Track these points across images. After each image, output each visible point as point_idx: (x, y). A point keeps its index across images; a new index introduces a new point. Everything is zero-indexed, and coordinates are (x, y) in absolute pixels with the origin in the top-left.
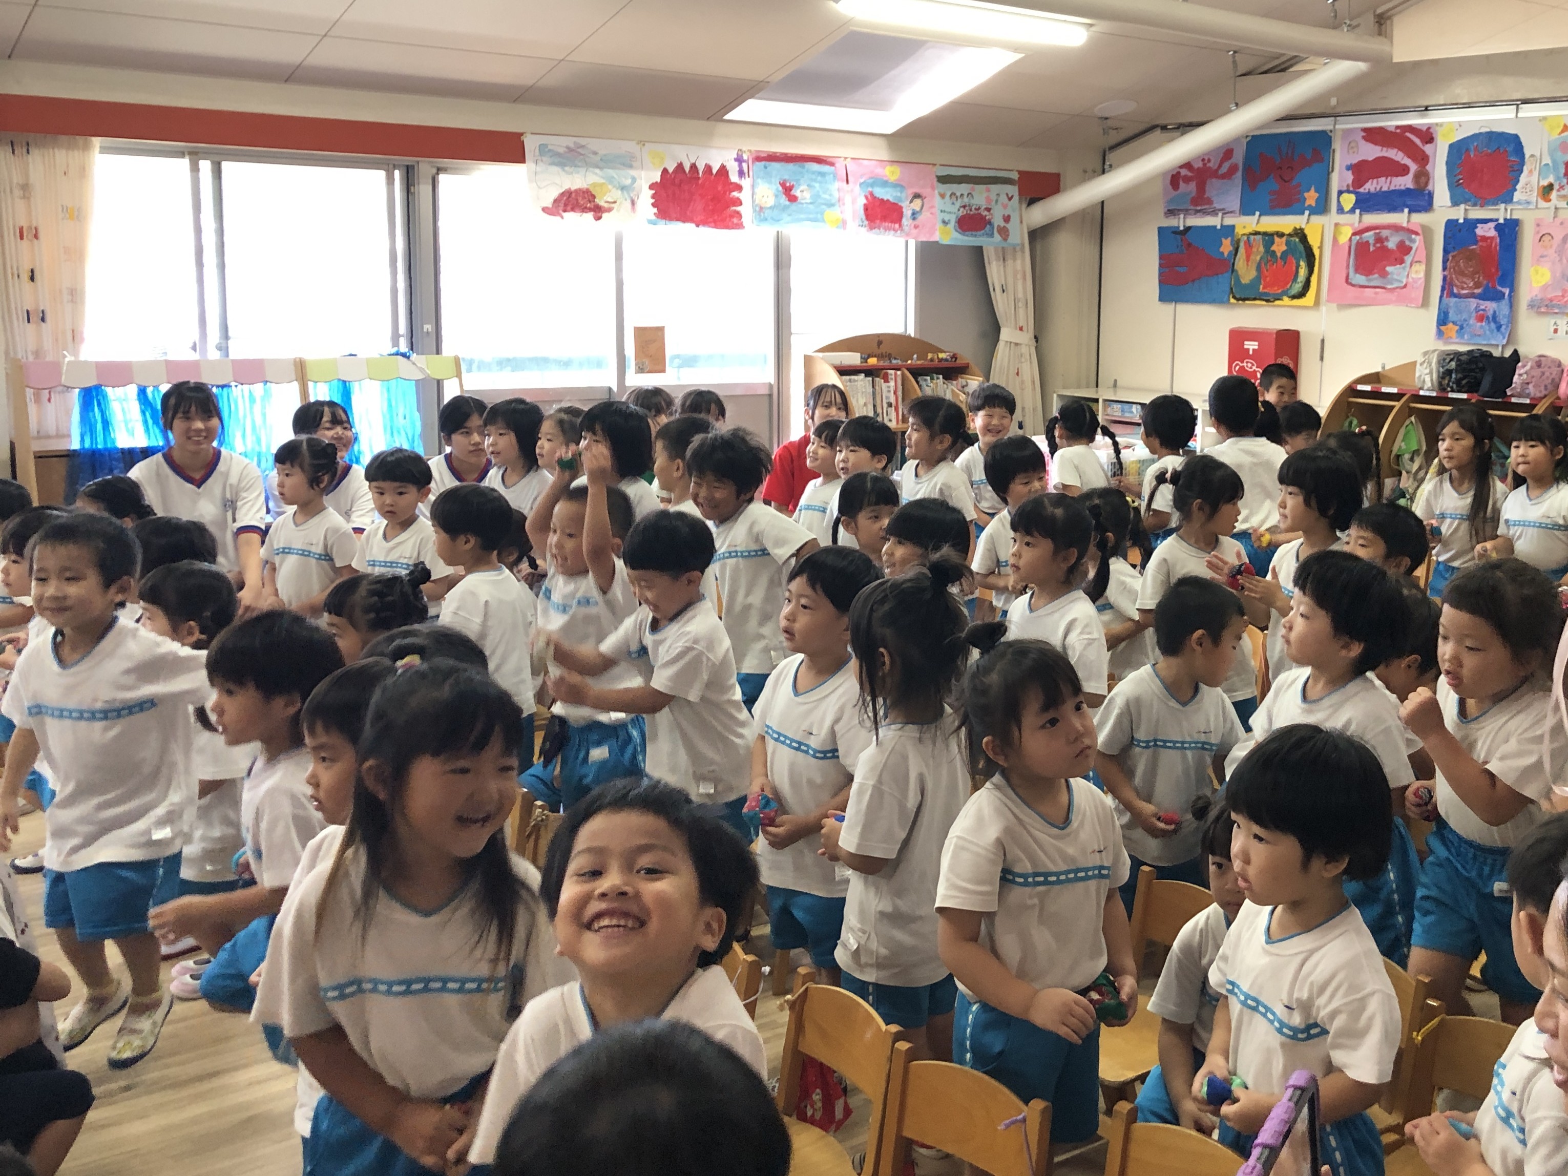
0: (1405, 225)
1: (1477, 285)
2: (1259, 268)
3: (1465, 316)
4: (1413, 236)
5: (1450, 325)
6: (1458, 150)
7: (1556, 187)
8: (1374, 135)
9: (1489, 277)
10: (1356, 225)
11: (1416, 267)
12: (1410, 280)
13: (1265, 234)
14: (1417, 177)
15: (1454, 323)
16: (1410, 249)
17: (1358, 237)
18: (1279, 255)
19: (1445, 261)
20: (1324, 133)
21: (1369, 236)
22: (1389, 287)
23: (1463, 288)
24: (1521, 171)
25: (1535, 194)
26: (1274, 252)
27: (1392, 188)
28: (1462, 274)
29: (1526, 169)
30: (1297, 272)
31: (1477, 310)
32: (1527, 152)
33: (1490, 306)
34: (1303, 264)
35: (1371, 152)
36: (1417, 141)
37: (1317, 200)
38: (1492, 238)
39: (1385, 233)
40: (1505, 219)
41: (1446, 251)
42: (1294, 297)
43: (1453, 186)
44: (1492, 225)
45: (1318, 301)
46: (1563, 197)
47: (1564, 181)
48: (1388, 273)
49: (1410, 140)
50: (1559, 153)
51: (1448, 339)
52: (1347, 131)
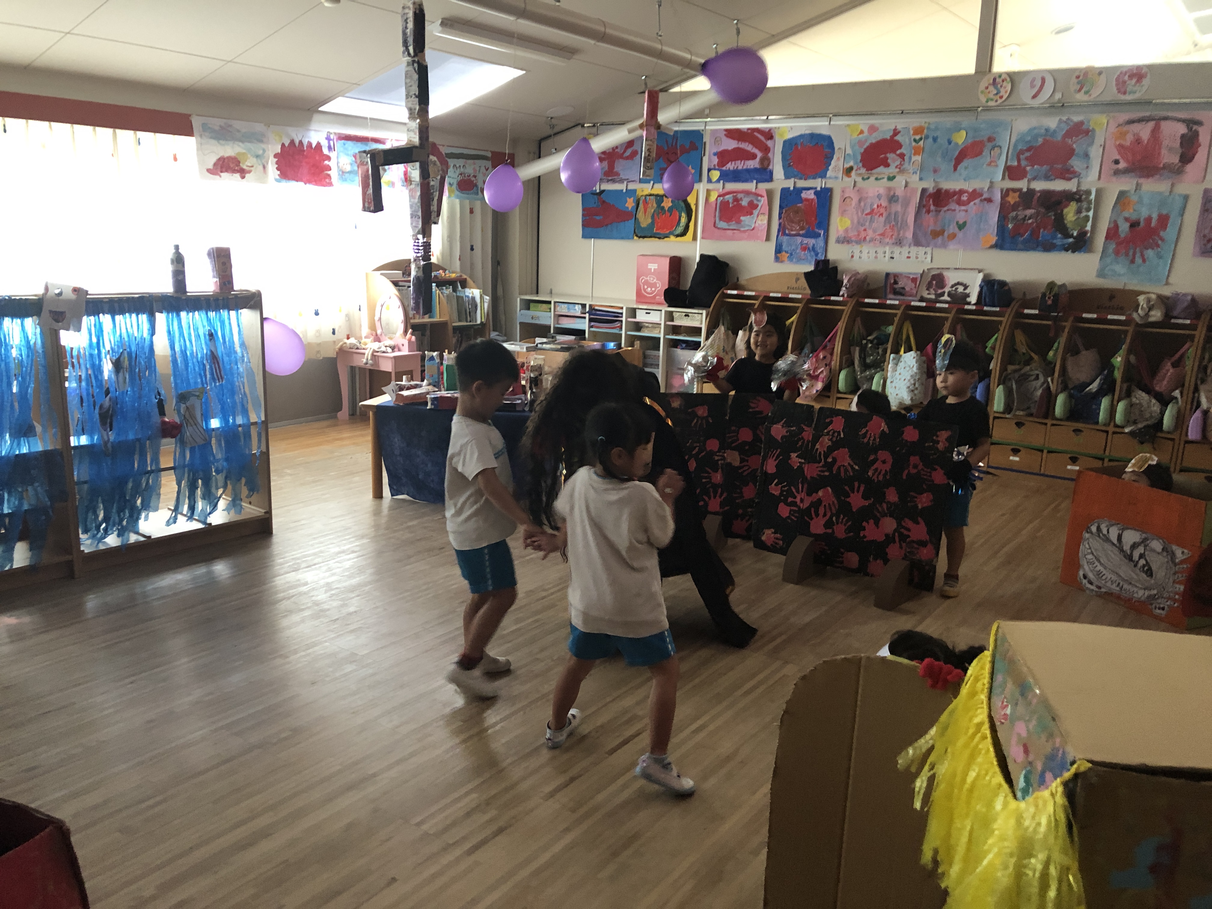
0: (754, 190)
1: (802, 228)
2: (653, 216)
3: (793, 248)
4: (759, 198)
5: (784, 253)
6: (789, 145)
7: (855, 168)
8: (733, 134)
9: (809, 223)
10: (721, 190)
11: (761, 217)
12: (757, 225)
13: (657, 195)
14: (762, 160)
15: (786, 252)
16: (757, 206)
17: (722, 198)
18: (667, 209)
19: (780, 214)
20: (698, 131)
21: (729, 197)
22: (742, 229)
23: (792, 230)
24: (832, 158)
25: (841, 172)
26: (663, 207)
27: (745, 167)
28: (792, 222)
29: (835, 157)
30: (680, 219)
31: (801, 243)
32: (836, 146)
33: (811, 242)
34: (683, 215)
35: (731, 145)
36: (762, 138)
37: (694, 174)
38: (812, 200)
39: (740, 196)
40: (821, 188)
41: (781, 207)
42: (677, 236)
43: (786, 167)
44: (812, 191)
45: (695, 238)
46: (860, 175)
47: (861, 165)
48: (741, 221)
49: (757, 138)
50: (857, 147)
51: (782, 262)
52: (714, 132)
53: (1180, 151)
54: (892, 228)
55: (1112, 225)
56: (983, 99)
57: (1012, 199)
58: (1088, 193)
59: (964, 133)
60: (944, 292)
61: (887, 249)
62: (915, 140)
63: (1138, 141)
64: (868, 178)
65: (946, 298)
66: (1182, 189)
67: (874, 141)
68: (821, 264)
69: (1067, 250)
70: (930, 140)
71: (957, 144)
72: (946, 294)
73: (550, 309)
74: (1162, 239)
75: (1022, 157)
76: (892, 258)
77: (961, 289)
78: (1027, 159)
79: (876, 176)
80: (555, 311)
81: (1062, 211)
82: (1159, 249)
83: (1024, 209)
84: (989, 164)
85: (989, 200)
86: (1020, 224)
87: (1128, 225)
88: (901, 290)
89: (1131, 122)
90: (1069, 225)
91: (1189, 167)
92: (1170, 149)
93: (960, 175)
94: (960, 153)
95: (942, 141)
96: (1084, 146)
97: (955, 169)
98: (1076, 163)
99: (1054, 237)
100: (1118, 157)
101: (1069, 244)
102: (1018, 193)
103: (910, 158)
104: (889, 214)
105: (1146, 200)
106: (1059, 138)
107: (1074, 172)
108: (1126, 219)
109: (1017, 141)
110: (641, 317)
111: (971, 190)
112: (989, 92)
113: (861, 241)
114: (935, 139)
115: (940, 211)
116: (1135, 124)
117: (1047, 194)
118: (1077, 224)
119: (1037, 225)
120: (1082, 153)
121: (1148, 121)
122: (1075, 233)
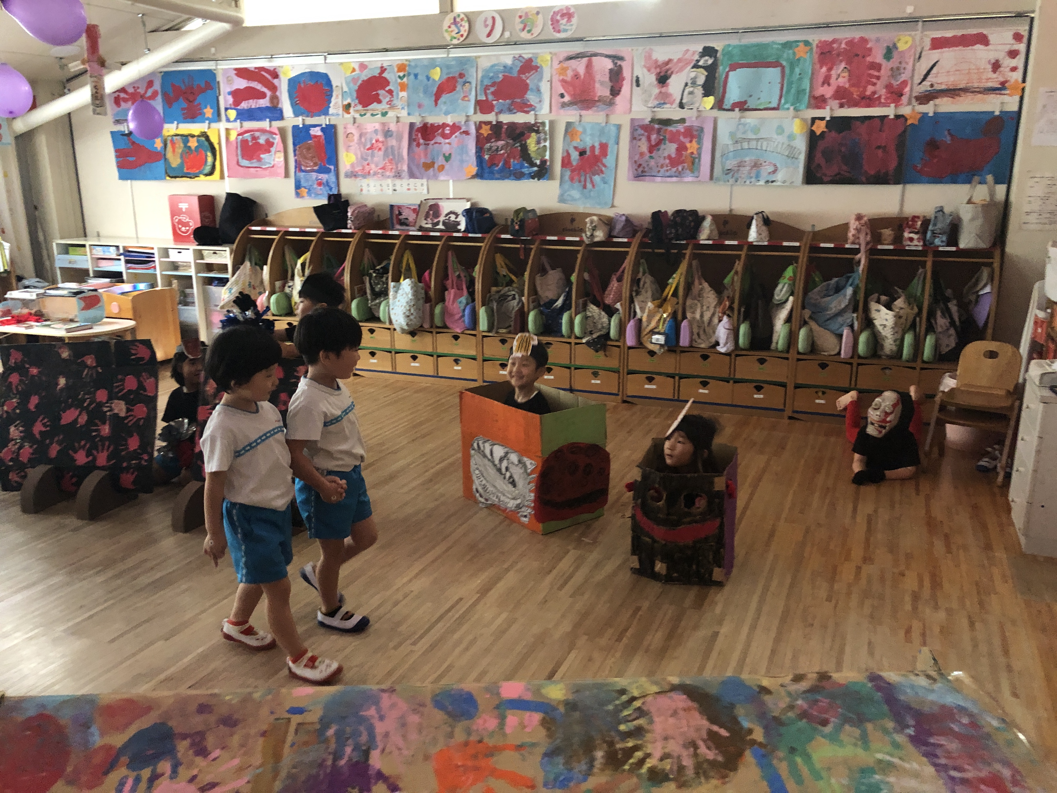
0: (268, 129)
1: (315, 164)
2: (182, 156)
3: (310, 183)
4: (274, 136)
5: (303, 189)
6: (293, 82)
7: (353, 105)
8: (242, 73)
9: (321, 159)
10: (239, 129)
11: (278, 155)
12: (275, 162)
13: (182, 135)
14: (272, 99)
15: (305, 187)
16: (273, 144)
17: (241, 137)
18: (193, 148)
19: (295, 151)
20: (210, 71)
21: (248, 136)
22: (264, 167)
23: (307, 167)
24: (331, 96)
25: (341, 109)
26: (190, 147)
27: (257, 106)
28: (306, 158)
29: (334, 94)
30: (206, 159)
31: (317, 179)
32: (334, 83)
33: (324, 177)
34: (209, 154)
35: (242, 84)
36: (269, 77)
37: (213, 114)
38: (320, 136)
39: (257, 134)
40: (326, 125)
41: (294, 144)
42: (206, 175)
43: (293, 105)
44: (319, 128)
45: (222, 177)
46: (357, 111)
47: (357, 101)
48: (261, 159)
49: (264, 76)
50: (352, 85)
51: (303, 197)
52: (225, 70)
53: (610, 84)
54: (391, 161)
55: (565, 154)
56: (448, 38)
57: (486, 131)
58: (543, 124)
59: (438, 69)
60: (439, 222)
61: (389, 181)
62: (400, 77)
63: (576, 76)
64: (365, 114)
65: (441, 226)
66: (615, 119)
67: (365, 78)
68: (332, 197)
69: (533, 178)
70: (412, 77)
71: (434, 80)
72: (441, 223)
73: (86, 252)
74: (605, 166)
75: (488, 91)
76: (395, 190)
77: (453, 217)
78: (493, 93)
79: (372, 112)
80: (91, 255)
81: (526, 143)
82: (604, 175)
83: (496, 141)
84: (462, 100)
85: (467, 133)
86: (494, 154)
87: (577, 153)
88: (406, 221)
89: (570, 58)
90: (533, 155)
91: (618, 99)
92: (602, 83)
93: (441, 110)
94: (438, 88)
95: (421, 77)
96: (536, 81)
97: (436, 104)
98: (531, 97)
99: (522, 167)
100: (563, 91)
101: (534, 172)
102: (489, 126)
103: (398, 94)
104: (386, 149)
105: (589, 131)
106: (515, 74)
107: (531, 106)
108: (576, 148)
109: (483, 77)
110: (174, 256)
111: (451, 124)
112: (452, 31)
113: (367, 175)
114: (416, 76)
115: (428, 144)
116: (573, 61)
117: (512, 126)
118: (539, 154)
119: (508, 156)
120: (534, 88)
121: (582, 57)
122: (538, 162)
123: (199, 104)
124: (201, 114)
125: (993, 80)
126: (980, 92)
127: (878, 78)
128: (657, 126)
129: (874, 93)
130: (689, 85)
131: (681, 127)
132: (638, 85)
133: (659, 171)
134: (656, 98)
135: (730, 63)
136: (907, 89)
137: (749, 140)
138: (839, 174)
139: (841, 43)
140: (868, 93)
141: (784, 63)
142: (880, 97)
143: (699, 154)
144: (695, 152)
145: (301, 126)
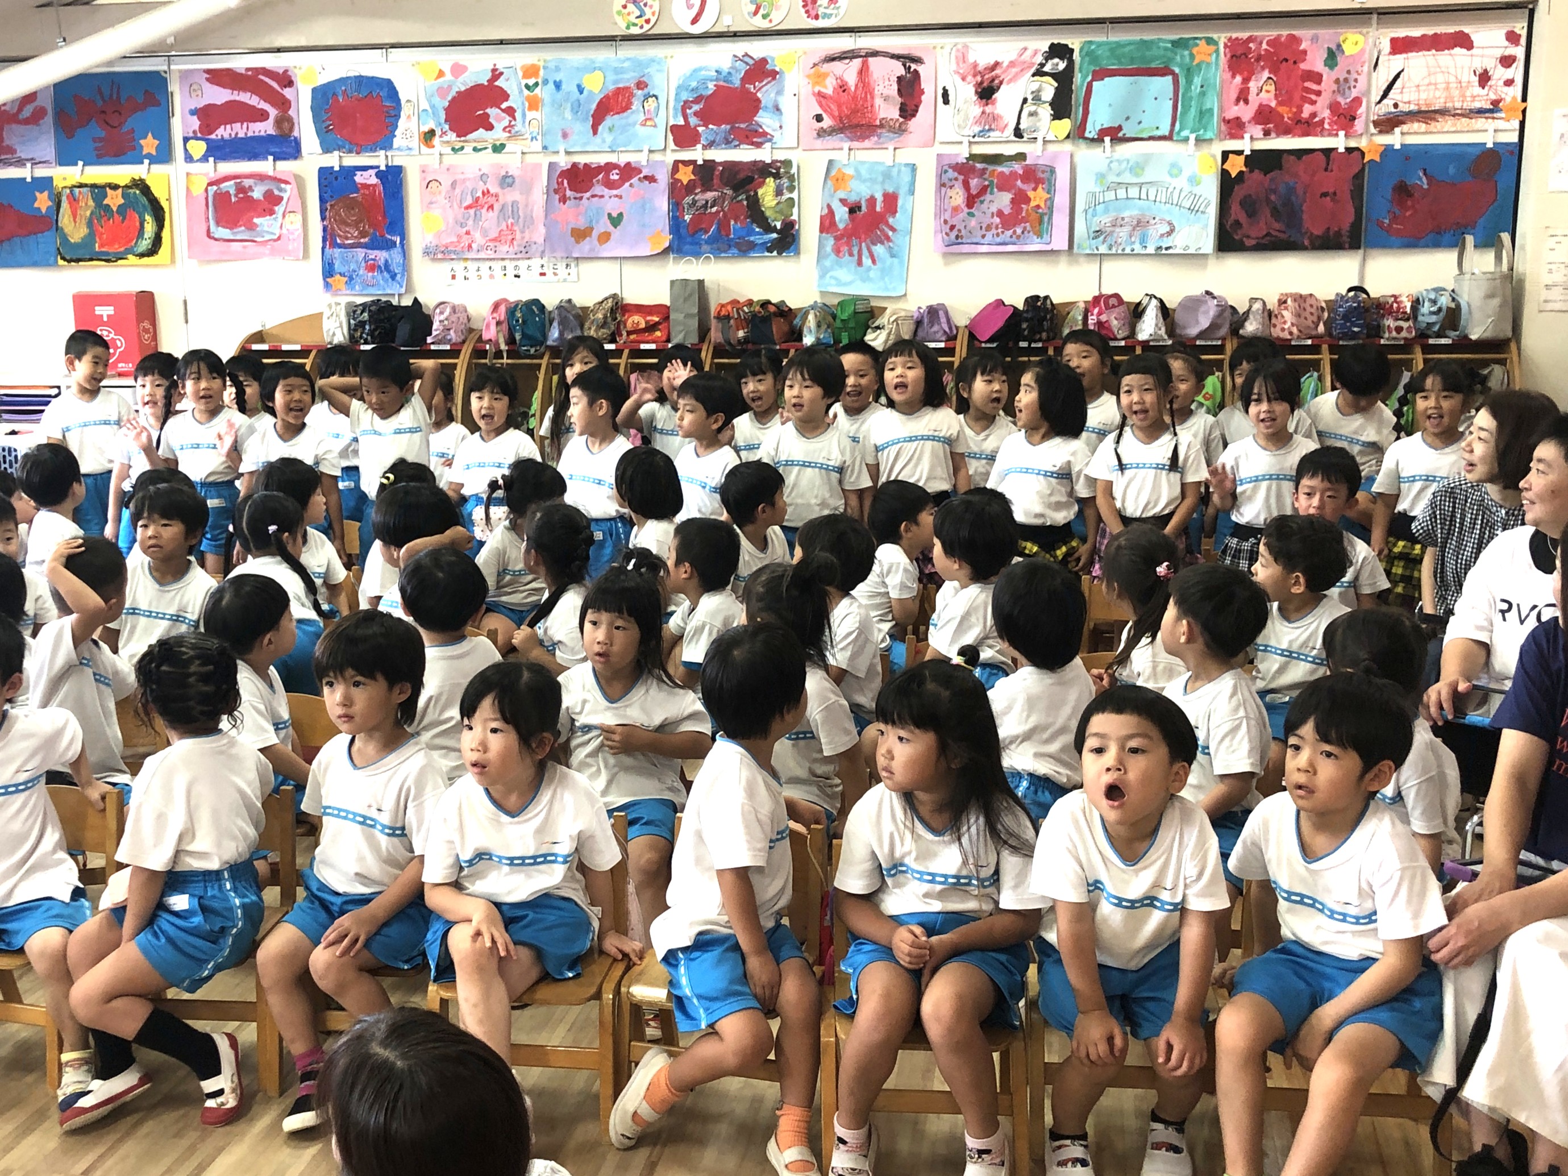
0: (271, 173)
1: (363, 234)
2: (90, 224)
3: (353, 266)
4: (283, 186)
5: (337, 277)
6: (321, 93)
7: (438, 133)
8: (219, 77)
9: (374, 225)
10: (212, 174)
11: (290, 217)
12: (284, 231)
13: (94, 186)
14: (278, 122)
15: (342, 275)
16: (281, 199)
17: (215, 188)
18: (115, 209)
19: (323, 211)
20: (157, 73)
21: (229, 186)
22: (258, 239)
23: (347, 238)
24: (398, 116)
25: (417, 140)
26: (107, 207)
27: (250, 134)
28: (344, 223)
29: (403, 115)
30: (142, 226)
31: (366, 259)
32: (403, 97)
33: (381, 256)
34: (148, 218)
35: (220, 96)
36: (274, 84)
37: (157, 148)
38: (374, 186)
39: (247, 183)
40: (387, 166)
41: (322, 200)
42: (142, 255)
43: (323, 132)
44: (373, 172)
45: (174, 259)
46: (447, 143)
47: (447, 127)
48: (256, 225)
49: (264, 82)
50: (437, 99)
51: (337, 289)
52: (186, 73)
53: (899, 100)
54: (510, 227)
55: (826, 211)
56: (622, 23)
57: (686, 175)
58: (786, 163)
59: (599, 75)
61: (508, 262)
62: (527, 87)
63: (843, 87)
64: (462, 148)
66: (907, 155)
67: (463, 89)
69: (770, 250)
70: (551, 86)
71: (590, 92)
74: (893, 230)
75: (689, 111)
76: (517, 276)
78: (696, 114)
79: (473, 145)
81: (756, 194)
82: (891, 244)
83: (703, 191)
84: (643, 125)
85: (651, 179)
86: (701, 212)
87: (846, 209)
89: (831, 59)
90: (768, 213)
91: (913, 124)
92: (886, 99)
93: (603, 140)
94: (598, 106)
95: (569, 88)
97: (595, 132)
98: (764, 120)
99: (752, 232)
100: (820, 111)
101: (773, 241)
102: (692, 167)
103: (524, 115)
104: (504, 206)
105: (864, 175)
106: (737, 83)
107: (765, 134)
108: (843, 201)
109: (679, 87)
111: (622, 164)
112: (628, 12)
113: (464, 250)
114: (558, 85)
115: (581, 198)
116: (836, 63)
117: (731, 167)
118: (780, 212)
119: (725, 215)
120: (770, 105)
121: (851, 58)
122: (778, 225)
123: (133, 131)
124: (134, 148)
125: (1482, 98)
126: (1463, 115)
127: (1318, 93)
128: (979, 166)
129: (1314, 115)
130: (1030, 101)
131: (1017, 167)
132: (946, 101)
133: (983, 236)
134: (977, 122)
135: (1093, 68)
136: (1362, 110)
137: (1127, 186)
138: (1268, 234)
139: (1261, 43)
140: (1305, 115)
141: (1177, 70)
142: (1322, 121)
143: (1051, 209)
144: (1042, 205)
145: (337, 168)
